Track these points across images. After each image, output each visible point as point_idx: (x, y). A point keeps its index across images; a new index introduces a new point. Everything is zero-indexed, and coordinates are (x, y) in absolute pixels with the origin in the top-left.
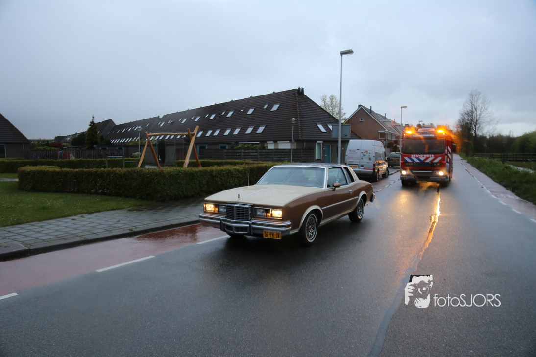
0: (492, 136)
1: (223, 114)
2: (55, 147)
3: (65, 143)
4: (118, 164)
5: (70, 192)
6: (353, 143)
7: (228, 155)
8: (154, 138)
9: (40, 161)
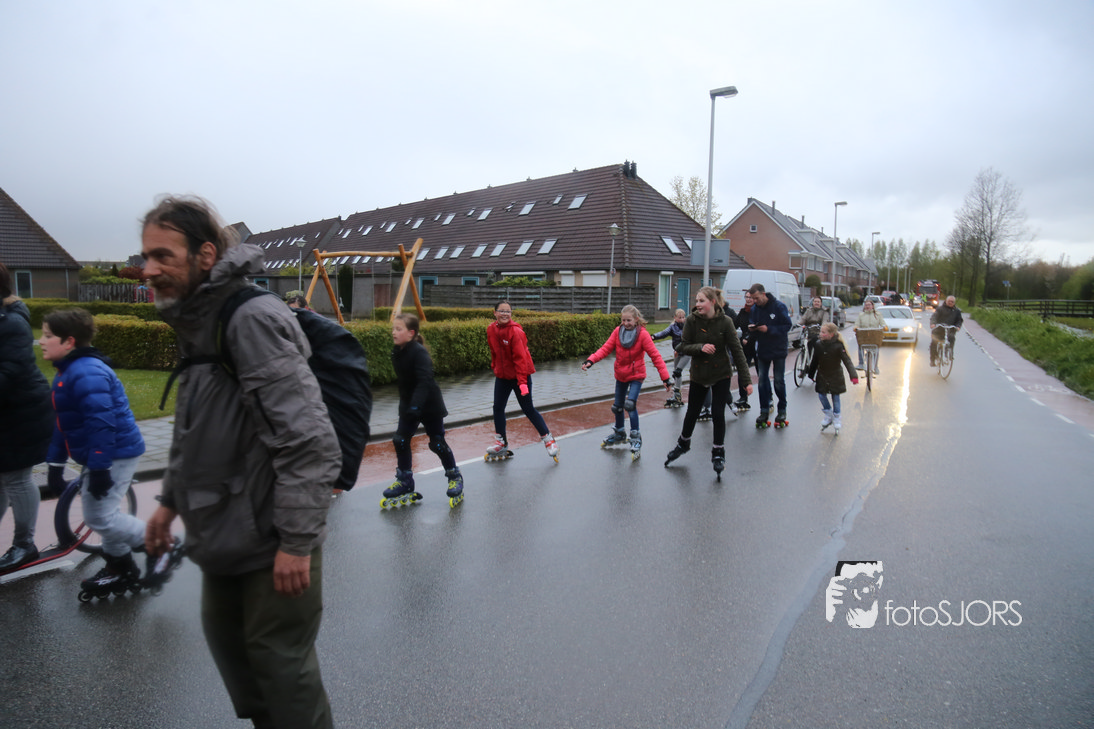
0: (1023, 263)
1: (470, 213)
2: (130, 276)
5: (163, 369)
6: (736, 277)
7: (480, 299)
8: (329, 261)
9: (101, 306)
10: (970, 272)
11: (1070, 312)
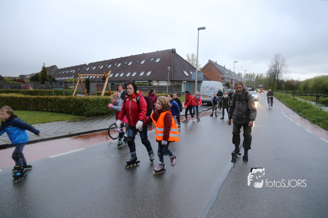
0: (287, 80)
1: (126, 63)
2: (20, 81)
3: (26, 79)
4: (61, 93)
5: (31, 110)
6: (205, 83)
8: (82, 77)
9: (10, 91)
10: (272, 82)
11: (300, 94)
